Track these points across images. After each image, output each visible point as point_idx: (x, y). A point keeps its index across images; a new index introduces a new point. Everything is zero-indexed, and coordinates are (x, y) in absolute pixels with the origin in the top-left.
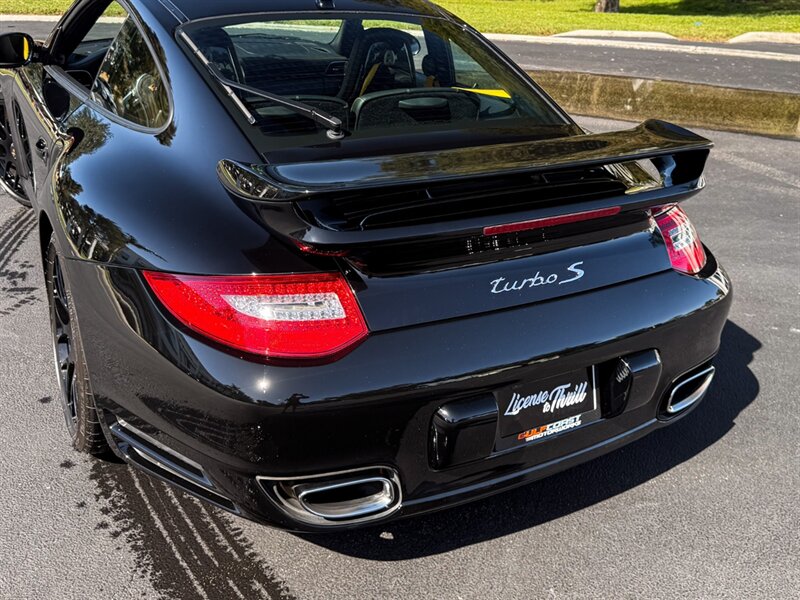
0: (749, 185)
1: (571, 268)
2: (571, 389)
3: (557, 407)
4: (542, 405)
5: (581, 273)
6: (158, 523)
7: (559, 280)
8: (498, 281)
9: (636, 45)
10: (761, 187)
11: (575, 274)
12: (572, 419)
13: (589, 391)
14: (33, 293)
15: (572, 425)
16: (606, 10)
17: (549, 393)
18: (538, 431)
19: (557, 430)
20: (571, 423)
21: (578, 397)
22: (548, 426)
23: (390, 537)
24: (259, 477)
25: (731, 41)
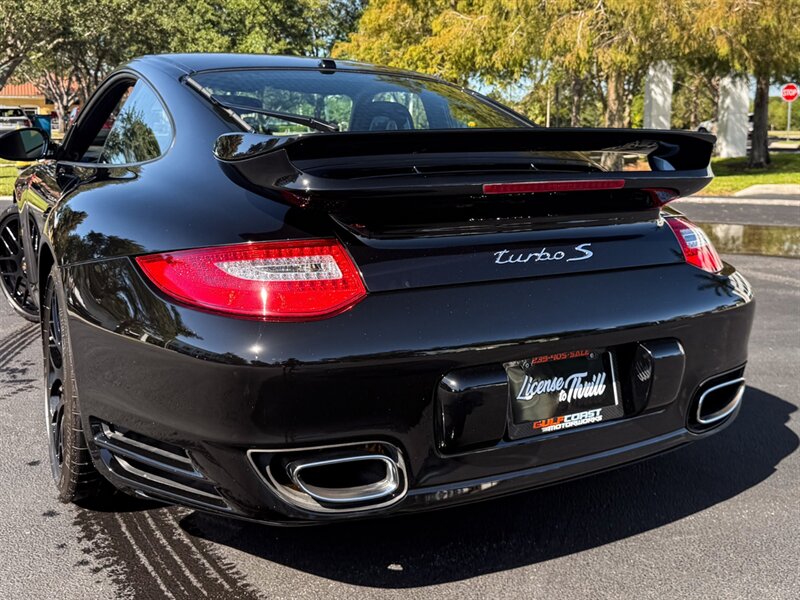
0: (769, 291)
1: (578, 248)
2: (588, 379)
3: (575, 397)
4: (556, 393)
5: (589, 254)
6: (144, 560)
7: (566, 257)
8: (501, 253)
11: (583, 254)
12: (591, 413)
13: (608, 382)
14: (32, 383)
15: (593, 420)
17: (565, 380)
18: (555, 421)
19: (576, 424)
20: (590, 416)
21: (596, 389)
22: (566, 417)
23: (399, 568)
24: (250, 451)
25: (737, 194)
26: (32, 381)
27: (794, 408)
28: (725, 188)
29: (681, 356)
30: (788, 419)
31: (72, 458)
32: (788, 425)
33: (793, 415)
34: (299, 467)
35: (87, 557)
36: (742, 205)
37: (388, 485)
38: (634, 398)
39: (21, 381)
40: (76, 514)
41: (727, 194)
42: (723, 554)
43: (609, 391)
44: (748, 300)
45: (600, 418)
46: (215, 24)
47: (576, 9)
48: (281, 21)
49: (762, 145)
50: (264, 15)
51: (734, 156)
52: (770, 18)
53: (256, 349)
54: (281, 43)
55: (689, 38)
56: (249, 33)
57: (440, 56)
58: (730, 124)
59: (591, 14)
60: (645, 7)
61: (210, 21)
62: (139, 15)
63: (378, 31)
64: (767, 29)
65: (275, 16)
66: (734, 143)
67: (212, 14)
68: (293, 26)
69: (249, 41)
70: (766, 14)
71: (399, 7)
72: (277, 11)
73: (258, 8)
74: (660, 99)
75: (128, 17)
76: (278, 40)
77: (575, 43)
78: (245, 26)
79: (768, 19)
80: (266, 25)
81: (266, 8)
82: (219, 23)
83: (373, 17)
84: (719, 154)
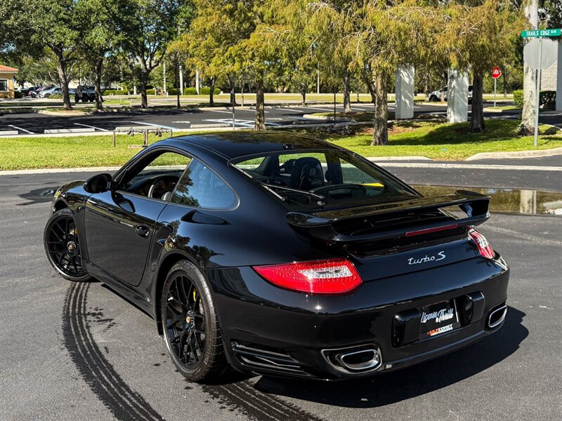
0: (500, 240)
1: (440, 254)
3: (442, 320)
4: (435, 318)
5: (444, 256)
6: (250, 405)
7: (435, 259)
8: (410, 260)
9: (408, 165)
10: (507, 241)
11: (442, 257)
12: (448, 326)
13: (454, 313)
14: (113, 321)
15: (449, 329)
16: (380, 144)
17: (438, 313)
18: (435, 331)
19: (443, 331)
20: (449, 328)
21: (450, 316)
22: (439, 329)
23: (366, 400)
24: (323, 350)
25: (468, 159)
26: (112, 320)
27: (524, 315)
28: (460, 155)
29: (483, 299)
30: (521, 320)
31: (210, 359)
32: (522, 323)
33: (524, 318)
34: (343, 356)
35: (224, 405)
36: (473, 170)
37: (375, 362)
38: (465, 319)
39: (106, 320)
40: (201, 387)
41: (461, 159)
42: (503, 385)
43: (455, 316)
44: (506, 269)
45: (452, 328)
46: (66, 21)
47: (355, 31)
48: (118, 18)
49: (479, 116)
50: (105, 14)
51: (460, 122)
52: (485, 40)
53: (318, 308)
54: (120, 35)
55: (432, 54)
56: (93, 28)
57: (251, 53)
58: (456, 99)
59: (365, 34)
60: (402, 33)
61: (62, 19)
62: (16, 19)
63: (204, 33)
64: (483, 46)
65: (114, 15)
66: (459, 112)
67: (64, 14)
68: (128, 22)
69: (94, 34)
70: (482, 37)
71: (220, 17)
72: (116, 11)
73: (101, 9)
74: (407, 80)
75: (8, 22)
76: (117, 33)
77: (355, 55)
78: (90, 22)
79: (483, 40)
80: (107, 22)
81: (107, 8)
82: (69, 20)
83: (200, 22)
84: (449, 121)
